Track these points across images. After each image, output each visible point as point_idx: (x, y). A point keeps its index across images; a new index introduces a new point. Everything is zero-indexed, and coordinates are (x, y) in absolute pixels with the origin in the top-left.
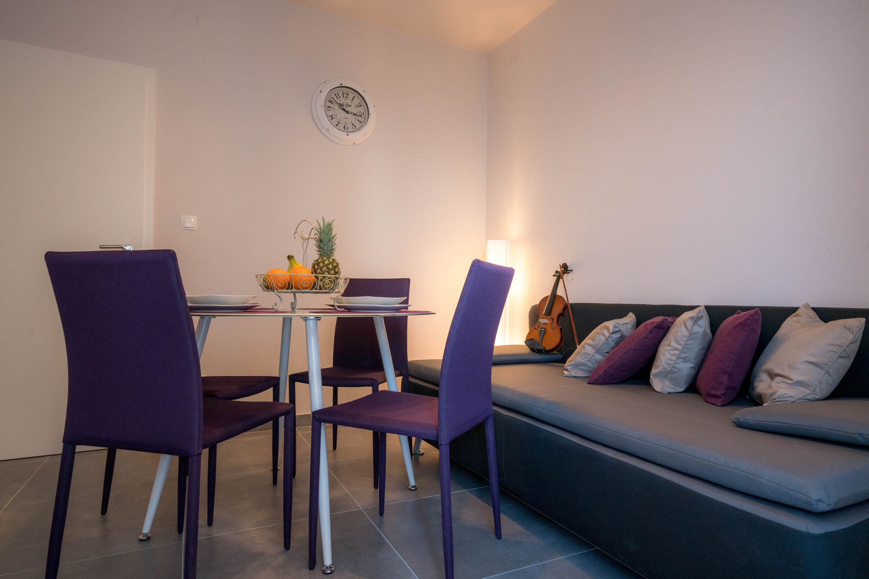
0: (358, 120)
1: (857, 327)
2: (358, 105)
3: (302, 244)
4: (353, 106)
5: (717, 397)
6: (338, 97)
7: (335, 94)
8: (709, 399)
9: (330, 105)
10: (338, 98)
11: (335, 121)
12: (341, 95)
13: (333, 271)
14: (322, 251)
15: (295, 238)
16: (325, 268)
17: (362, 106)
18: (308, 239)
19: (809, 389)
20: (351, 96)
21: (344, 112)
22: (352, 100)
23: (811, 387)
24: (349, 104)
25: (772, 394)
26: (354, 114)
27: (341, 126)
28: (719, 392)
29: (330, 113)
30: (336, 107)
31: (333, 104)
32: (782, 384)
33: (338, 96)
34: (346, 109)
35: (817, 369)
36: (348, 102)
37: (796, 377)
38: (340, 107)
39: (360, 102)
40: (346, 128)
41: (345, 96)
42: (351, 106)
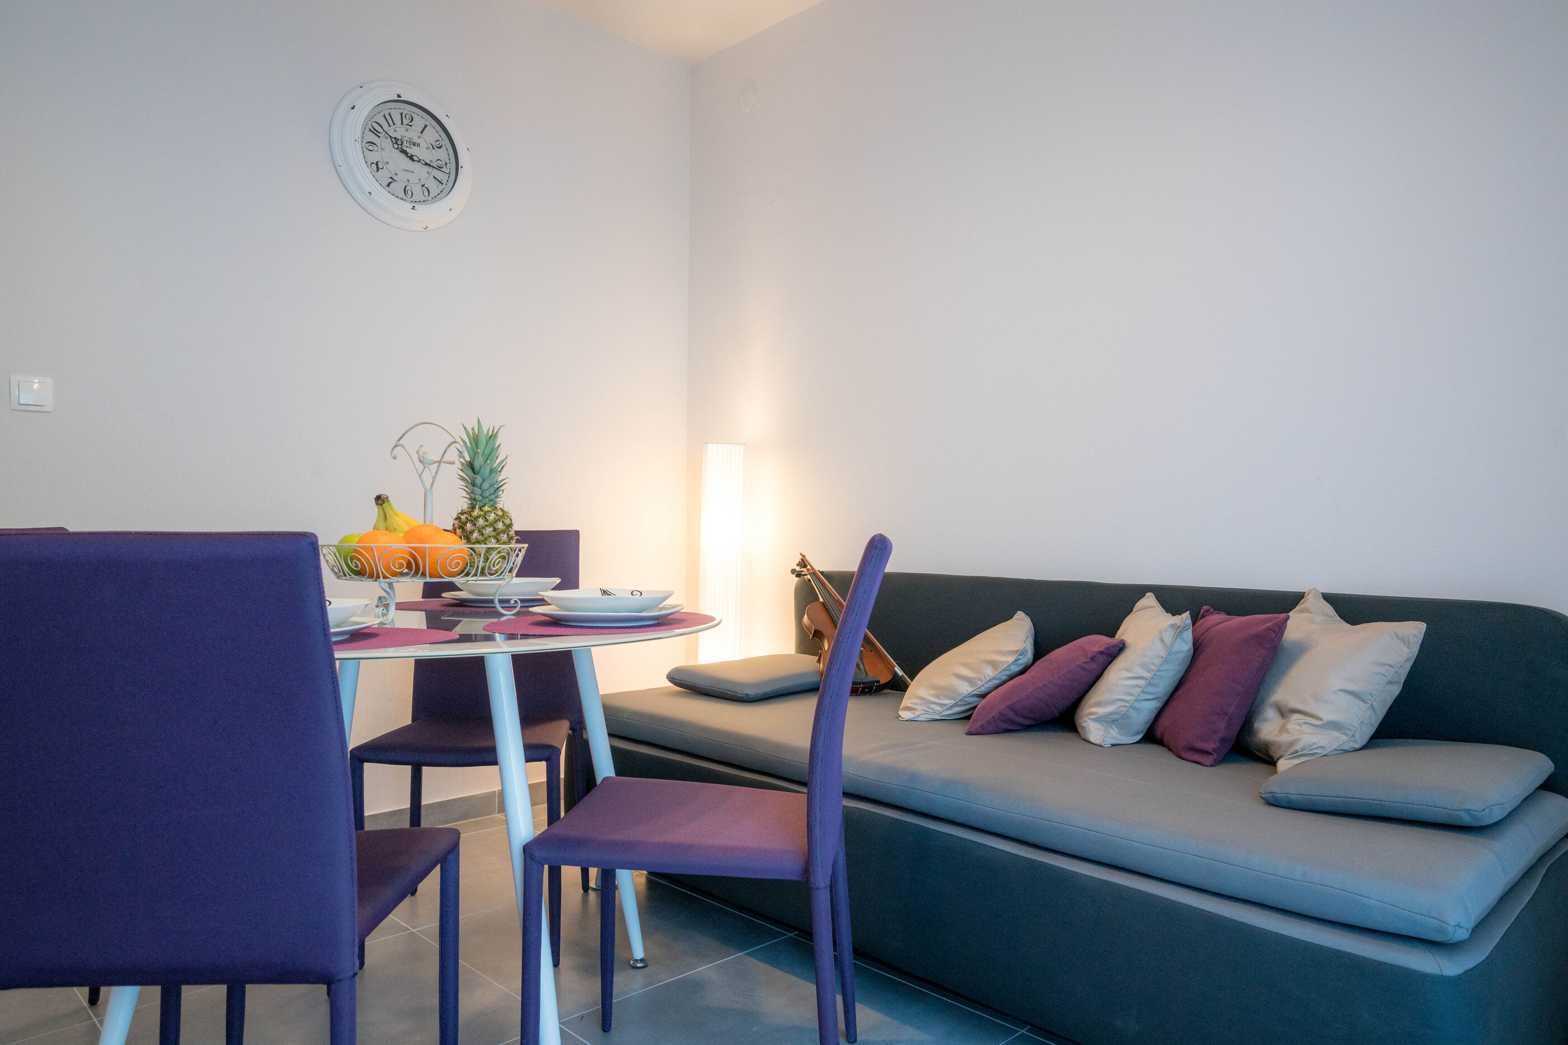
0: (434, 177)
1: (1415, 636)
2: (434, 144)
3: (433, 475)
4: (423, 145)
5: (1208, 753)
6: (391, 124)
7: (384, 116)
8: (1188, 755)
9: (375, 139)
10: (390, 126)
11: (384, 175)
12: (397, 119)
13: (506, 536)
14: (478, 491)
15: (395, 458)
16: (491, 529)
17: (444, 148)
18: (440, 462)
19: (1346, 734)
20: (419, 121)
21: (403, 156)
22: (422, 132)
23: (1349, 730)
24: (416, 140)
25: (1292, 743)
26: (426, 164)
27: (398, 187)
28: (1210, 746)
29: (374, 157)
30: (387, 143)
31: (379, 137)
32: (1304, 726)
33: (389, 119)
34: (409, 150)
35: (1357, 702)
36: (413, 134)
37: (1327, 715)
38: (396, 146)
39: (438, 138)
40: (410, 193)
41: (405, 121)
42: (419, 145)
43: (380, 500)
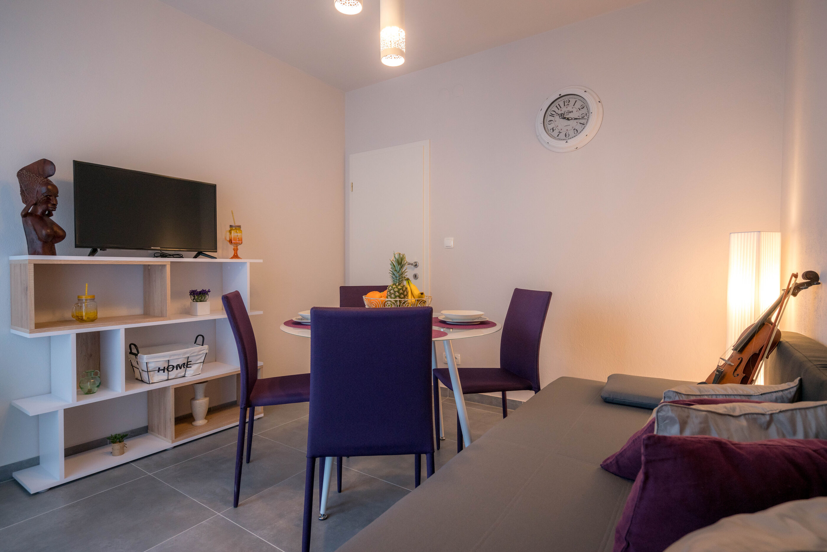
0: (580, 123)
2: (578, 108)
4: (574, 110)
7: (556, 106)
9: (551, 118)
10: (559, 109)
11: (555, 133)
12: (562, 105)
13: (403, 295)
17: (585, 107)
20: (572, 101)
21: (564, 120)
22: (574, 105)
24: (571, 110)
26: (575, 119)
27: (562, 135)
29: (550, 127)
30: (557, 118)
31: (554, 117)
33: (559, 107)
34: (567, 116)
36: (570, 108)
38: (561, 117)
39: (582, 104)
40: (568, 135)
41: (566, 104)
42: (572, 112)
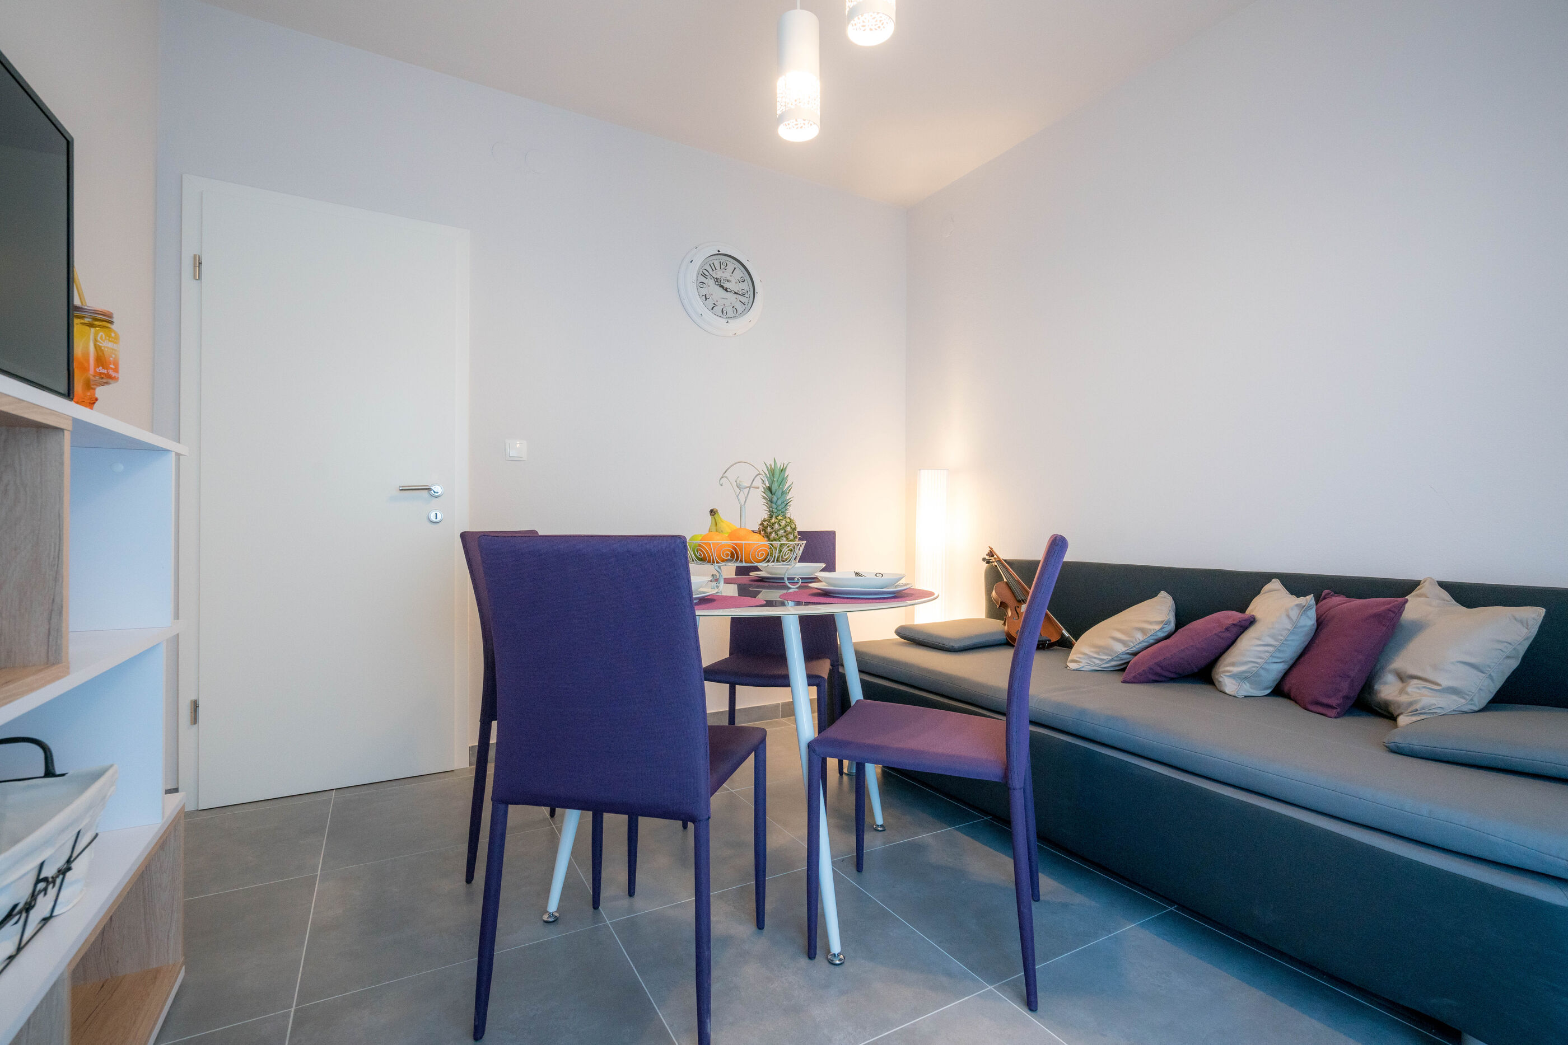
0: (740, 301)
1: (1534, 619)
2: (740, 280)
3: (746, 496)
4: (733, 280)
5: (1329, 706)
6: (714, 269)
7: (710, 265)
8: (1310, 707)
9: (703, 280)
10: (713, 271)
11: (710, 303)
12: (718, 266)
13: (792, 536)
14: (774, 506)
15: (722, 485)
16: (783, 531)
17: (746, 281)
18: (750, 487)
19: (1464, 698)
20: (732, 265)
21: (721, 289)
22: (732, 273)
23: (1468, 695)
24: (729, 278)
25: (1411, 704)
26: (735, 293)
27: (717, 309)
28: (1334, 702)
29: (703, 292)
30: (711, 282)
31: (707, 278)
32: (1424, 690)
33: (713, 267)
34: (724, 285)
35: (1475, 672)
36: (727, 275)
37: (1445, 682)
38: (717, 283)
39: (743, 275)
40: (725, 312)
41: (722, 267)
42: (730, 281)
43: (713, 512)
